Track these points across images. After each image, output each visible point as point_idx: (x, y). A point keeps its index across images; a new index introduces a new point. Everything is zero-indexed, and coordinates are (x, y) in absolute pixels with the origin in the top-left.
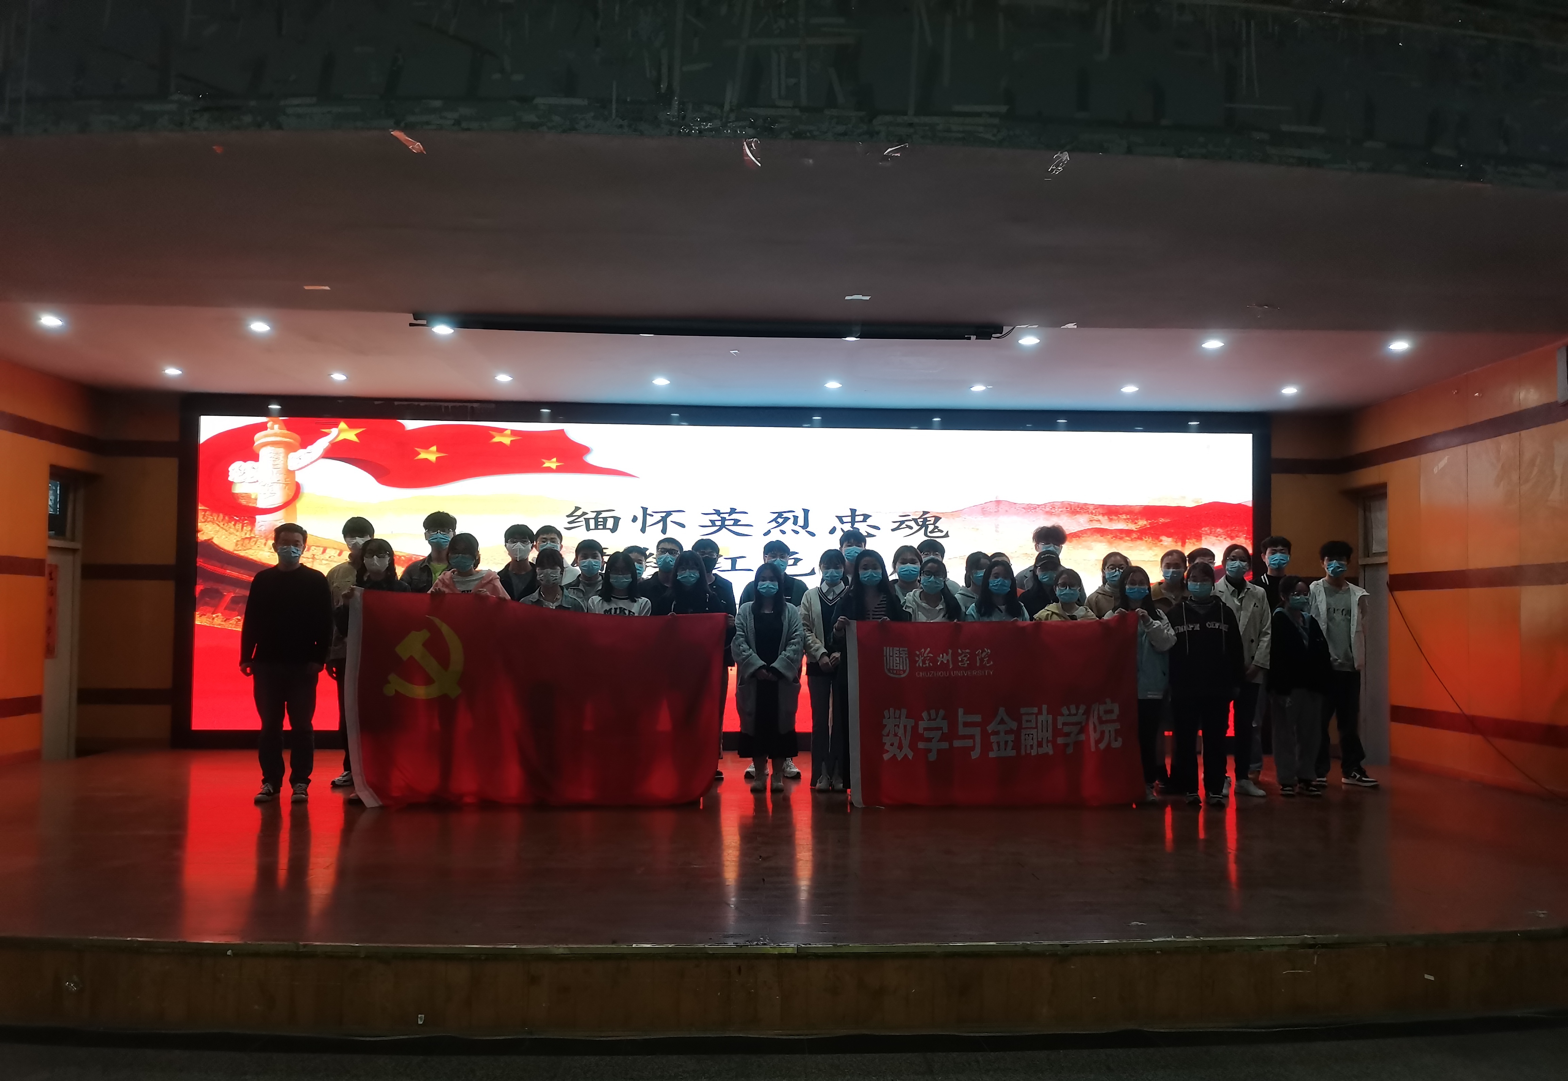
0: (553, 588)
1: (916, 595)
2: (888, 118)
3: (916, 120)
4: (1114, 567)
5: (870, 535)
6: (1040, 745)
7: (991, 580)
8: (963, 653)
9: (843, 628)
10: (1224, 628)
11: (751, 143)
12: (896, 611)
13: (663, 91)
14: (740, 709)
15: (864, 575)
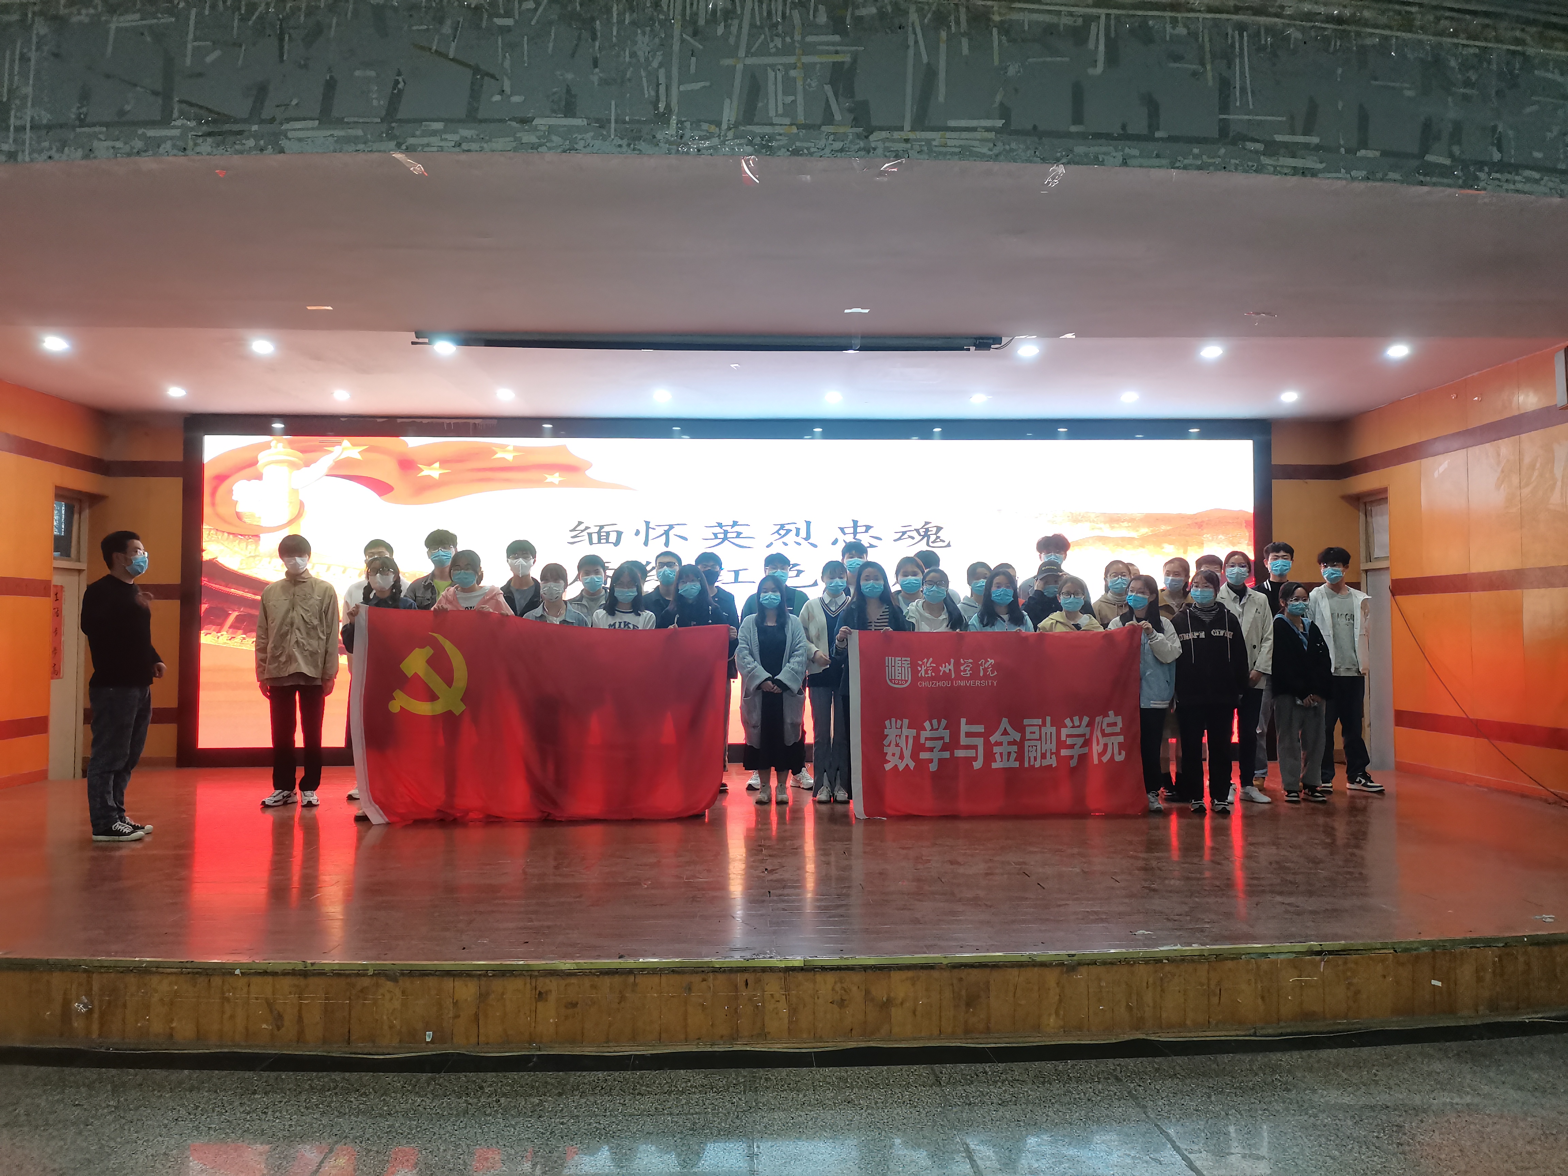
0: (557, 603)
1: (919, 605)
2: (884, 134)
3: (911, 136)
4: (1116, 575)
5: (871, 546)
6: (1043, 756)
7: (994, 589)
8: (965, 662)
9: (844, 640)
10: (1229, 635)
11: (749, 160)
12: (898, 621)
13: (661, 110)
14: (745, 722)
15: (866, 586)
